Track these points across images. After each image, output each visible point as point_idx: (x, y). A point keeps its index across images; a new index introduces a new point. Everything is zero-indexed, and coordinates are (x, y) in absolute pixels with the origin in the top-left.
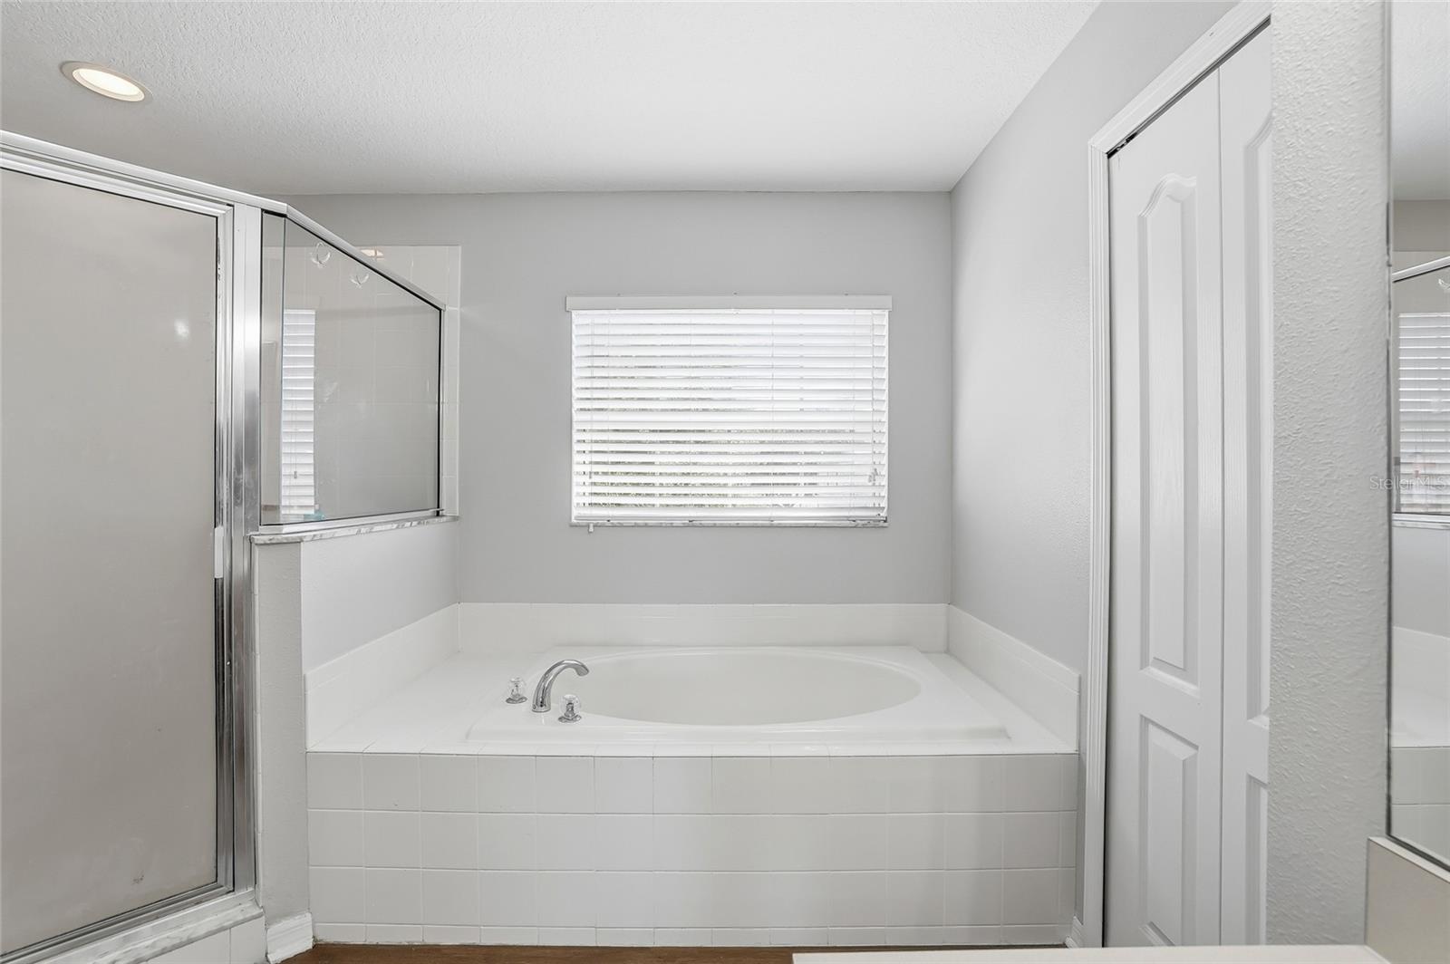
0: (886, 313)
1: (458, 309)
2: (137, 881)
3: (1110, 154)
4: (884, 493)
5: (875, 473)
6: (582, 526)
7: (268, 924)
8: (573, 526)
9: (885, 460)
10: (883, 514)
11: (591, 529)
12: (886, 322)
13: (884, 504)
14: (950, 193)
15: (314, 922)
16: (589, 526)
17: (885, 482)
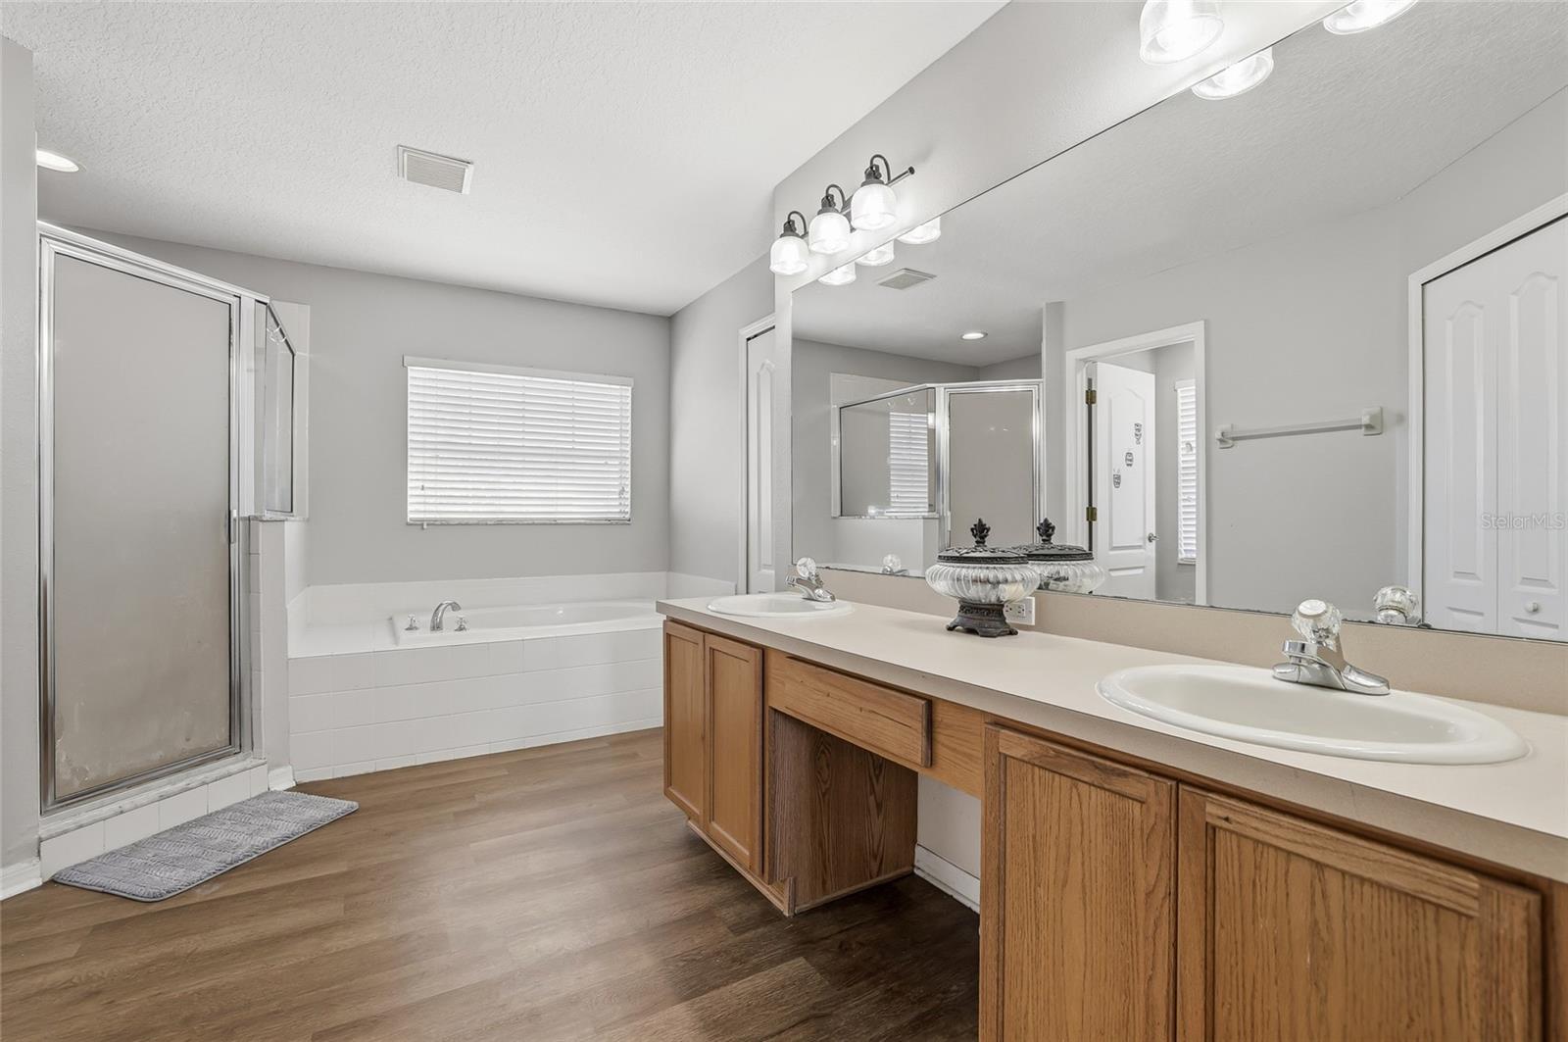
0: (630, 388)
1: (307, 355)
2: (188, 740)
3: (748, 339)
4: (628, 502)
5: (623, 490)
6: (419, 524)
7: (269, 770)
8: (408, 524)
9: (628, 482)
10: (627, 516)
11: (425, 527)
12: (629, 394)
13: (628, 509)
14: (670, 318)
15: (293, 771)
16: (422, 525)
17: (628, 496)
